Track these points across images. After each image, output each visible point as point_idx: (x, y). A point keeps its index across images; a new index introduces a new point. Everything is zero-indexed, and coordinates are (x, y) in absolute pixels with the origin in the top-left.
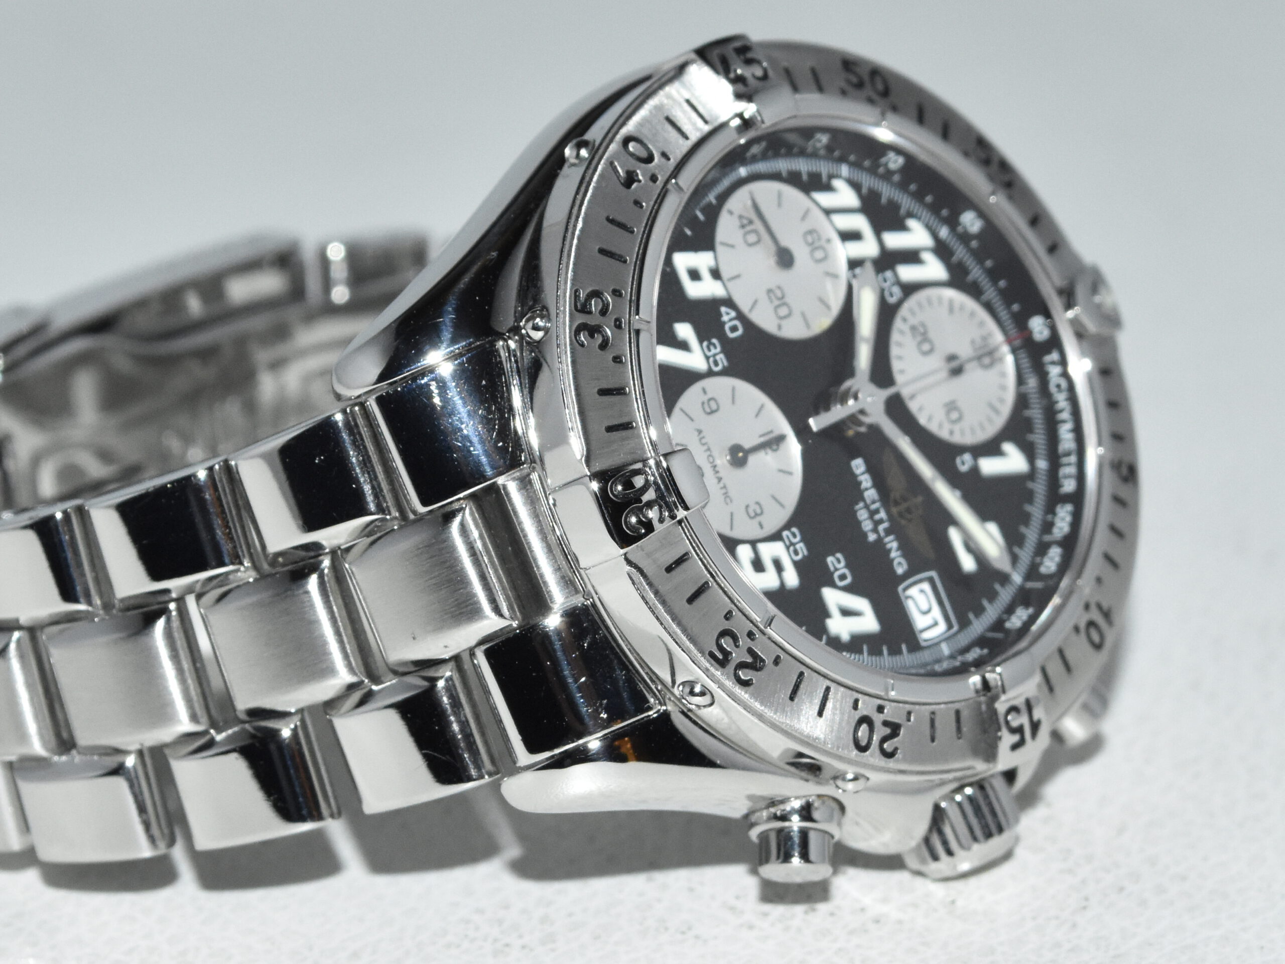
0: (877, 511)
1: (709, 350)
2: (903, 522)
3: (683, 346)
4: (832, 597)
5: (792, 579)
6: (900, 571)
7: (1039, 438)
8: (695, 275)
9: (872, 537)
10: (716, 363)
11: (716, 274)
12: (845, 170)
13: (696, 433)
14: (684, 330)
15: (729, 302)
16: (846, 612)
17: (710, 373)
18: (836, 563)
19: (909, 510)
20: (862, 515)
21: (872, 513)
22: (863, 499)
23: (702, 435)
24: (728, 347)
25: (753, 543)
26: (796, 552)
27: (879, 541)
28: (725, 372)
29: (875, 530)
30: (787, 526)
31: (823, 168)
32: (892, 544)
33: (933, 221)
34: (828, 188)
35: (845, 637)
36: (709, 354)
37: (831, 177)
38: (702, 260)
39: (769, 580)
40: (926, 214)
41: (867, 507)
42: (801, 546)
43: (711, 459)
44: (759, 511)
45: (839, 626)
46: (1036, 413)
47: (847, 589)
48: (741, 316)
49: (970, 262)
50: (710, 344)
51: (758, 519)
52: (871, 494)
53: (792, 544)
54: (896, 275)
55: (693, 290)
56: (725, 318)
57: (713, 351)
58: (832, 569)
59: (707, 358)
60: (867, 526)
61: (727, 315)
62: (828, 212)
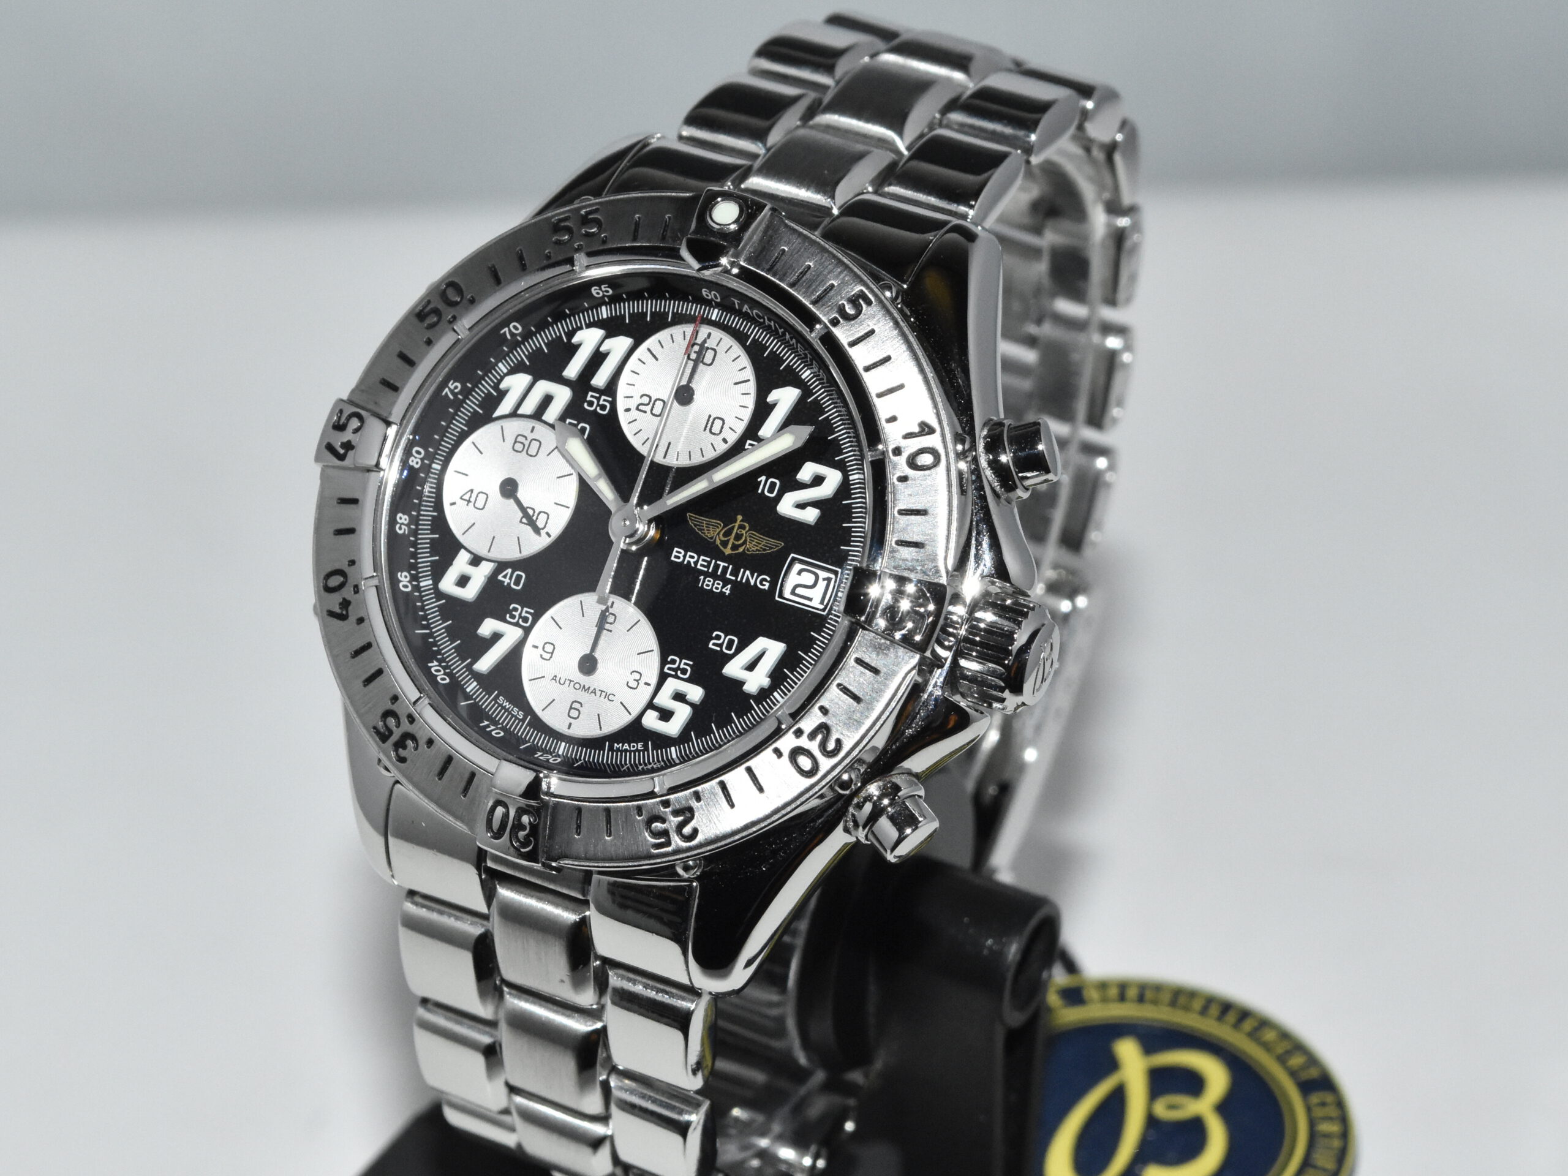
0: (717, 566)
1: (513, 617)
2: (741, 550)
3: (497, 637)
4: (733, 669)
5: (696, 693)
6: (766, 586)
7: (790, 359)
8: (463, 581)
9: (727, 591)
10: (525, 620)
11: (476, 561)
12: (502, 367)
13: (554, 681)
14: (488, 626)
15: (501, 566)
16: (751, 667)
17: (527, 631)
18: (719, 641)
19: (738, 537)
20: (708, 584)
21: (714, 575)
22: (701, 573)
23: (558, 679)
24: (523, 598)
25: (650, 705)
26: (684, 671)
27: (736, 585)
28: (537, 617)
29: (726, 582)
30: (664, 662)
31: (486, 387)
32: (747, 576)
33: (592, 316)
34: (502, 394)
35: (766, 682)
36: (515, 621)
37: (496, 387)
38: (461, 563)
39: (682, 714)
40: (582, 318)
41: (706, 575)
42: (685, 664)
43: (577, 686)
44: (637, 676)
45: (755, 681)
46: (773, 345)
47: (739, 650)
48: (515, 565)
49: (637, 307)
50: (510, 612)
51: (642, 682)
52: (701, 562)
53: (678, 668)
54: (595, 390)
55: (470, 593)
56: (507, 581)
57: (517, 614)
58: (718, 649)
59: (517, 624)
60: (717, 587)
61: (506, 578)
62: (514, 414)
